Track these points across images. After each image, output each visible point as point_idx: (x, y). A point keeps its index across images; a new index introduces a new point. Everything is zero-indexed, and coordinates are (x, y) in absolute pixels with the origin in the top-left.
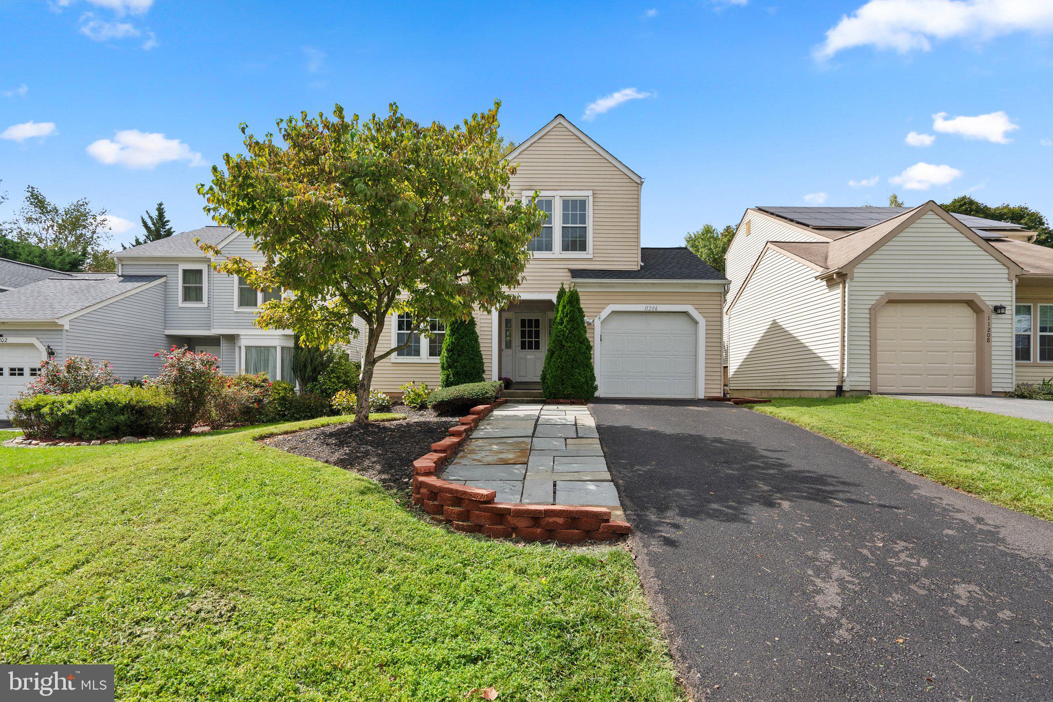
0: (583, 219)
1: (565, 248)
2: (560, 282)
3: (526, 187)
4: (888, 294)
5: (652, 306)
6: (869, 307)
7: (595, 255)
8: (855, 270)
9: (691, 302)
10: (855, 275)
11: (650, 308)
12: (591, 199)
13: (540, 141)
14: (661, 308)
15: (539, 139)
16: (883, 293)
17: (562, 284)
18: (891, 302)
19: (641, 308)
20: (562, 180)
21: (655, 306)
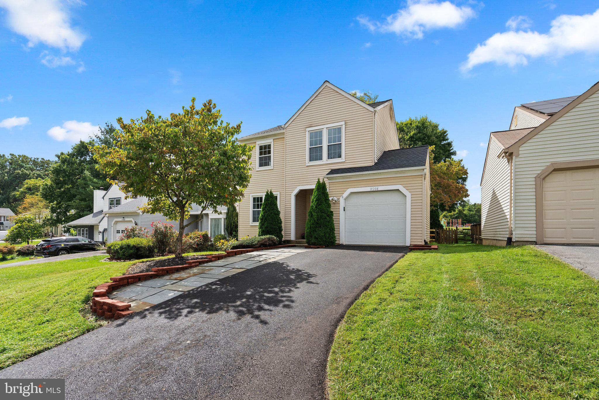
0: (340, 139)
1: (330, 157)
2: (317, 178)
3: (308, 126)
4: (552, 164)
5: (375, 187)
6: (535, 176)
7: (346, 159)
8: (521, 149)
9: (400, 183)
10: (520, 152)
11: (374, 189)
12: (344, 126)
13: (316, 98)
14: (381, 188)
15: (315, 97)
16: (548, 164)
17: (319, 179)
18: (555, 170)
19: (368, 189)
20: (327, 118)
21: (377, 187)
